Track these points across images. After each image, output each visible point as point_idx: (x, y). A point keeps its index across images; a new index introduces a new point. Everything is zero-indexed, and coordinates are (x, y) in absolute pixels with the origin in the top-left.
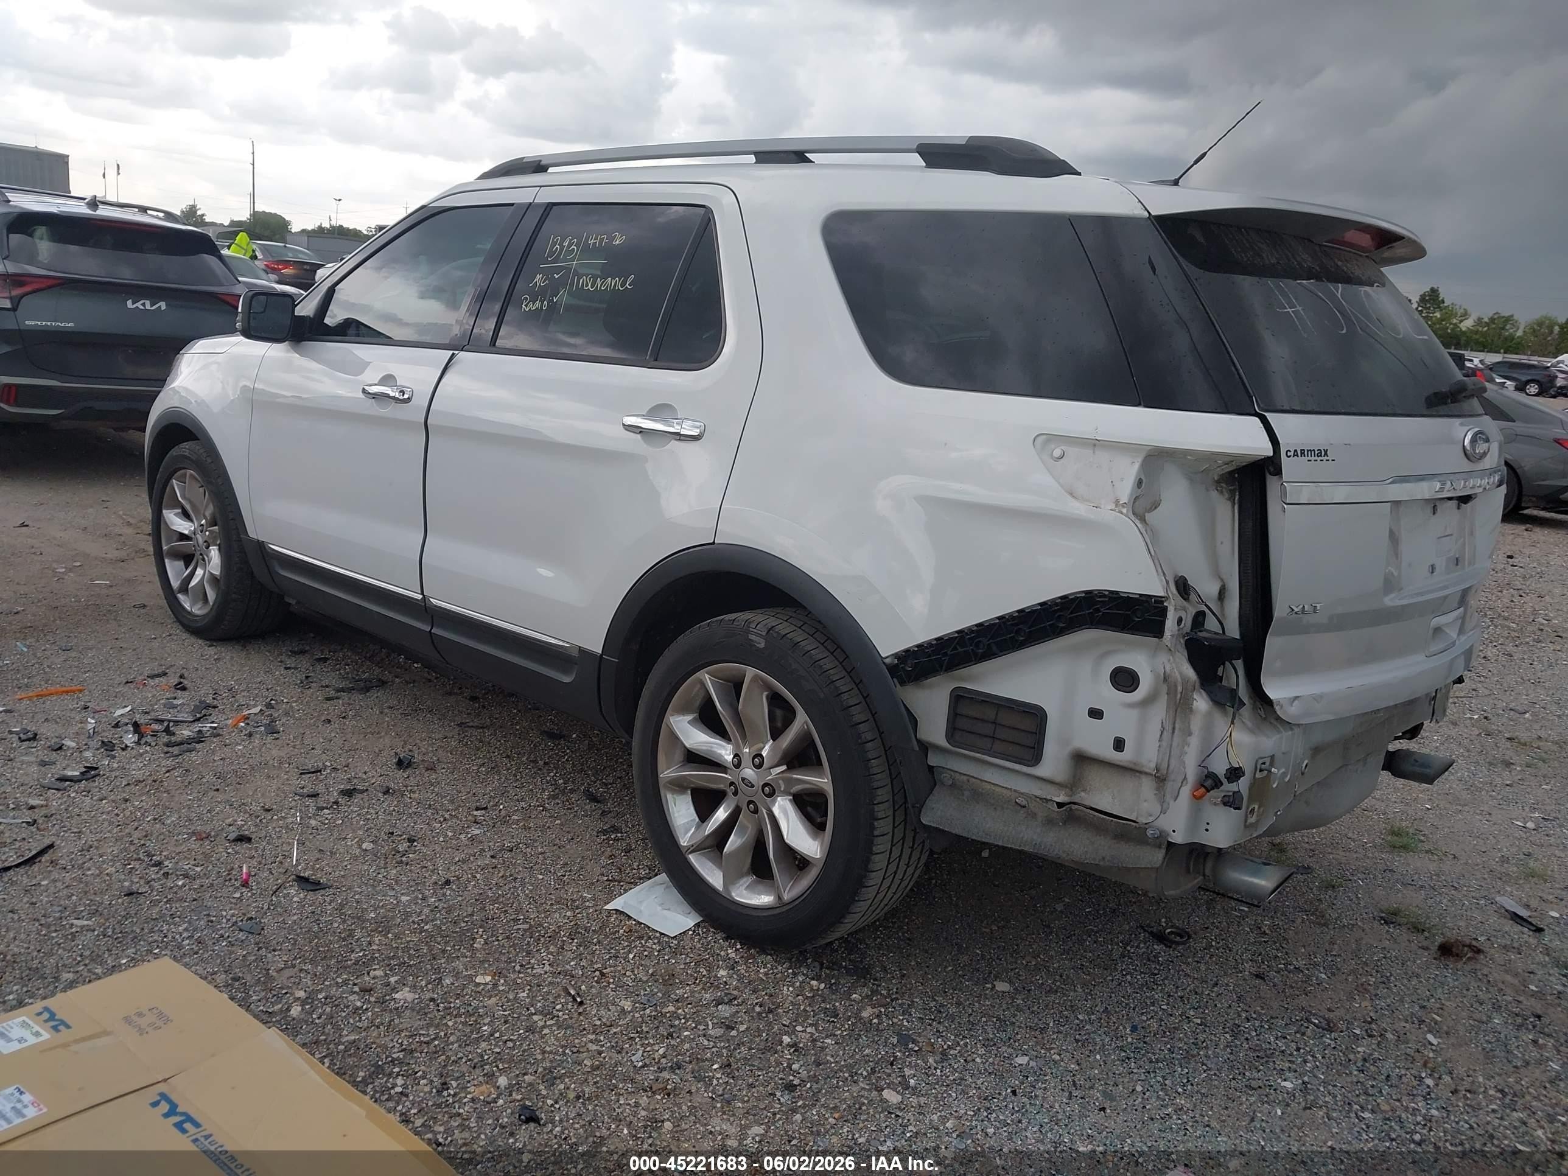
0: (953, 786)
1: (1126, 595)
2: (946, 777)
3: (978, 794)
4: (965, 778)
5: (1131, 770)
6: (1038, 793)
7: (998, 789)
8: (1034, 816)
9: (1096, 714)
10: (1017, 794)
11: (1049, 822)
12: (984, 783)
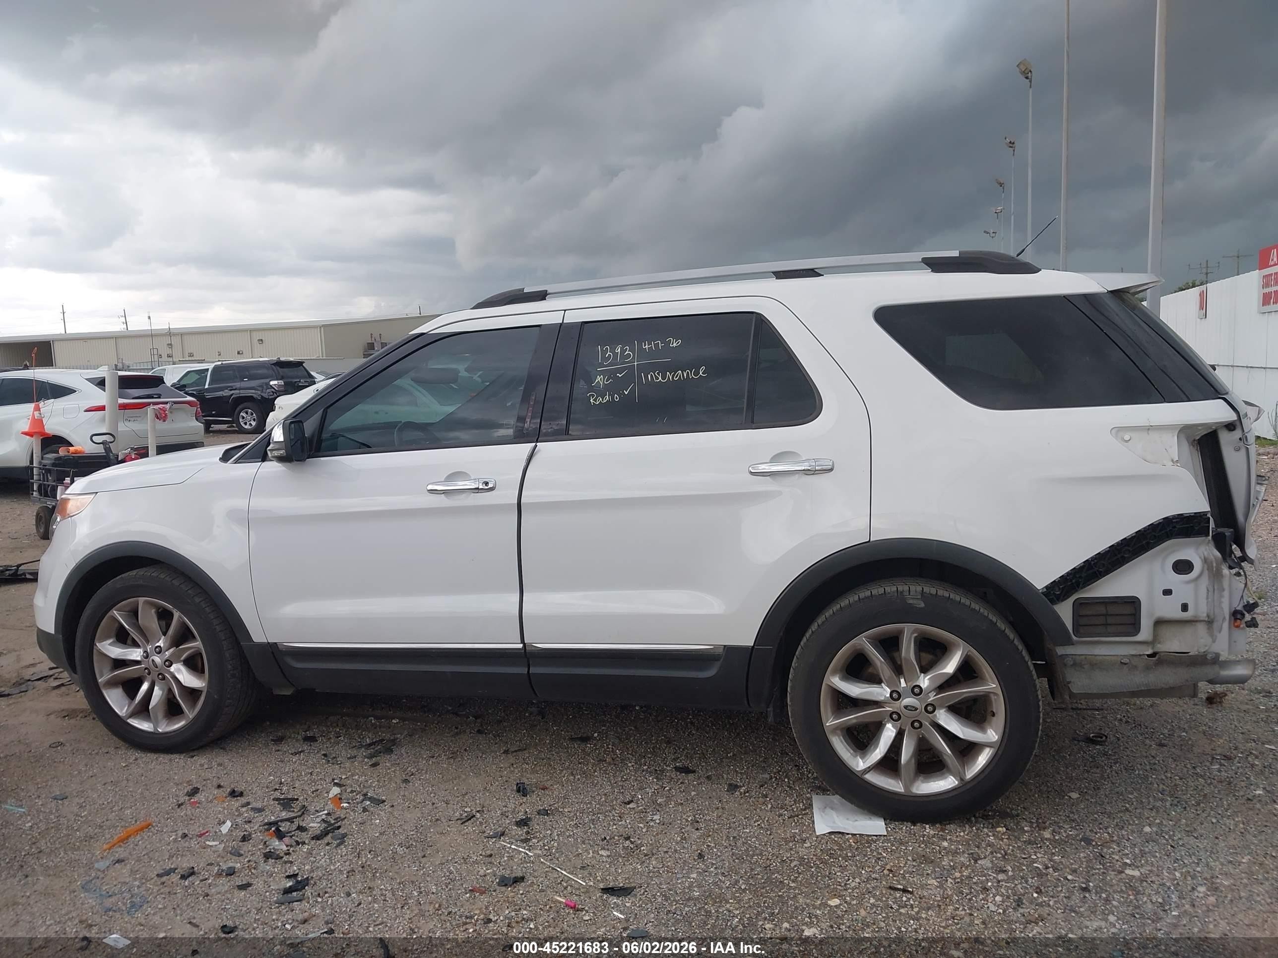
0: (1075, 664)
1: (1188, 515)
2: (1069, 661)
3: (1095, 665)
4: (1083, 657)
5: (1193, 621)
6: (1133, 653)
7: (1107, 658)
8: (1136, 667)
9: (1168, 592)
10: (1122, 657)
11: (1148, 668)
12: (1097, 657)
